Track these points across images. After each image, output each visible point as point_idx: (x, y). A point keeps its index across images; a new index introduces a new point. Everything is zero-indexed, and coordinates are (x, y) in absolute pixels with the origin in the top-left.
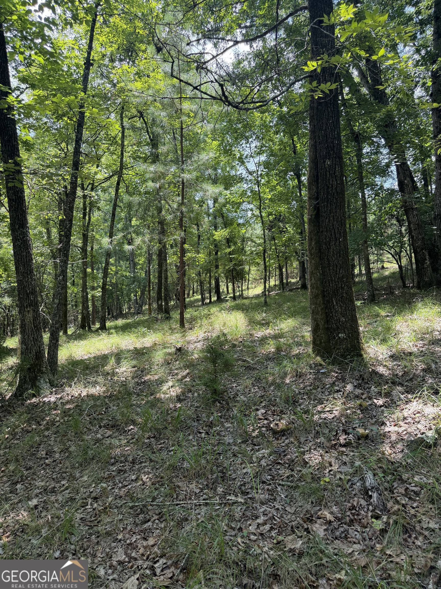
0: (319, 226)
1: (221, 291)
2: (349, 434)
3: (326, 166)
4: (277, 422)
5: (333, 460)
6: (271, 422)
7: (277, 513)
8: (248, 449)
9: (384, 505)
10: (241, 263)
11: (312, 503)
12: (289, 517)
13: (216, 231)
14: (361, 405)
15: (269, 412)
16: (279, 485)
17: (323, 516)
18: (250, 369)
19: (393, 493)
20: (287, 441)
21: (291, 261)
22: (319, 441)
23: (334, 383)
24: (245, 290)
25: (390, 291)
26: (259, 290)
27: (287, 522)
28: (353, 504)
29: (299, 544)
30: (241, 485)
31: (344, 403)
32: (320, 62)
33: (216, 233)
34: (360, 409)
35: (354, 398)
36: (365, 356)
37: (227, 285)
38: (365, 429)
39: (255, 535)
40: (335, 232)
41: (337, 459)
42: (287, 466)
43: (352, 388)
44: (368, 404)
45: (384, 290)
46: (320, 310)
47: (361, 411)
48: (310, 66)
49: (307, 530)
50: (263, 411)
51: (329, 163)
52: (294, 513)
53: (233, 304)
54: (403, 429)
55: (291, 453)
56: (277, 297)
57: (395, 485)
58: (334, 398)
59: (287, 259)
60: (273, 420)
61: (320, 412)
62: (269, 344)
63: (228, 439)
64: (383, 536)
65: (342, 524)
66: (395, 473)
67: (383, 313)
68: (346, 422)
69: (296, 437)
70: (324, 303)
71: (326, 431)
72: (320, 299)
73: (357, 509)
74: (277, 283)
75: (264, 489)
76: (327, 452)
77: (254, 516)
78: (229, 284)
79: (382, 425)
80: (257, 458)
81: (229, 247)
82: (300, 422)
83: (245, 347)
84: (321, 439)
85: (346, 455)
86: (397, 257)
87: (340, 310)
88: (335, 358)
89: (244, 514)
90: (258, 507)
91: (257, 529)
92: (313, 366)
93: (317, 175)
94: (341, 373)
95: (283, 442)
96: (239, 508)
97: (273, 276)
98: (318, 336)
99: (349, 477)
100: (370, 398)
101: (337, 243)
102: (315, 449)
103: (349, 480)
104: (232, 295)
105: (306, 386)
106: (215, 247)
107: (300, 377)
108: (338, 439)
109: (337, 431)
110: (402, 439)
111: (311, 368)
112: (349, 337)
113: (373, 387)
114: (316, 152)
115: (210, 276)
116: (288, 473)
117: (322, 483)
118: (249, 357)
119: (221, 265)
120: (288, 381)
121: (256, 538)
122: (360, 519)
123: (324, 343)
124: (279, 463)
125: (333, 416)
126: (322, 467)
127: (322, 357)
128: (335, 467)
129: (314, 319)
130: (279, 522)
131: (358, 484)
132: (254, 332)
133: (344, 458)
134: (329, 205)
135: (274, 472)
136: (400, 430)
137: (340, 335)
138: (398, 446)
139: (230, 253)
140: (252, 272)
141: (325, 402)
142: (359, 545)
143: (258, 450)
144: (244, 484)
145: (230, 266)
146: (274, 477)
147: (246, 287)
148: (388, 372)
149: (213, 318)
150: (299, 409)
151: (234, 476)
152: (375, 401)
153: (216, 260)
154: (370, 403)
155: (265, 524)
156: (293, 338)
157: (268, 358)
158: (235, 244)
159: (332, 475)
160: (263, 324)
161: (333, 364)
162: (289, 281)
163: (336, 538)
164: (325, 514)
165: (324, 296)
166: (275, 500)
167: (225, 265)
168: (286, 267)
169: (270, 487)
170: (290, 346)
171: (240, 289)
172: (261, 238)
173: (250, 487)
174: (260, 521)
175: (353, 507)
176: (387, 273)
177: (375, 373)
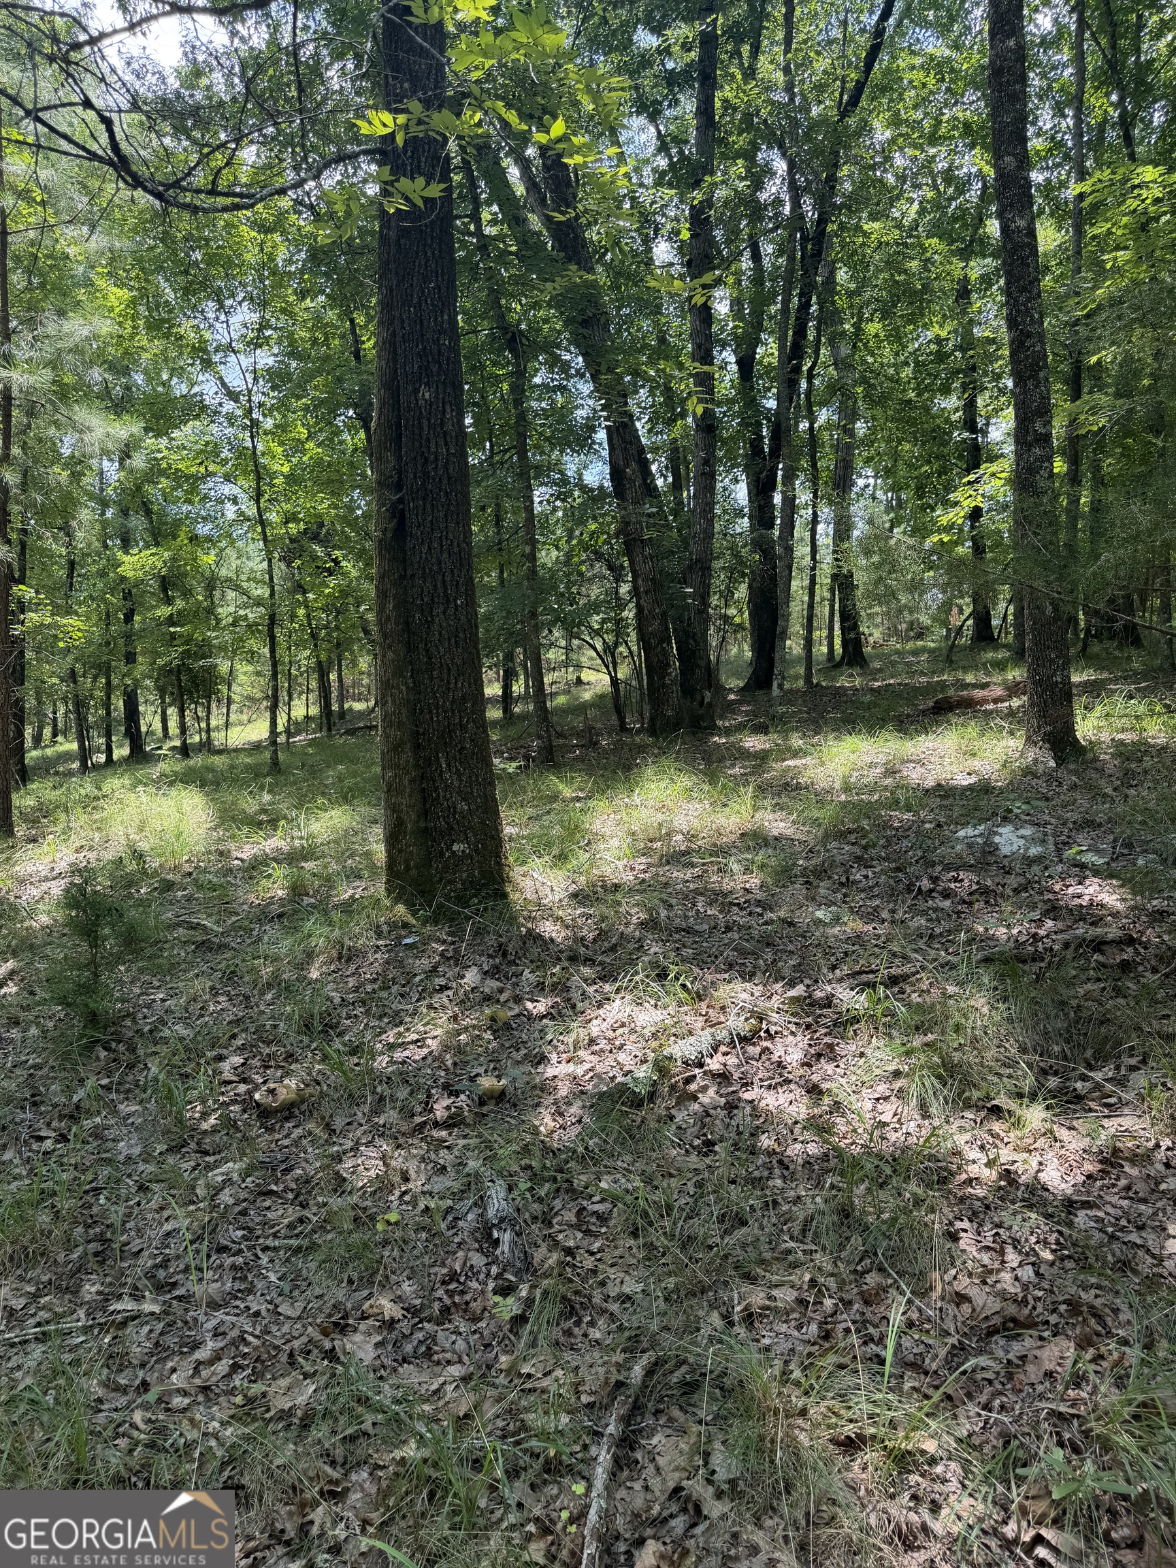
0: (404, 561)
1: (144, 729)
2: (456, 1094)
3: (421, 402)
4: (272, 1086)
5: (412, 1166)
6: (257, 1087)
7: (254, 1326)
8: (184, 1166)
9: (527, 1259)
10: (205, 651)
11: (350, 1282)
12: (286, 1329)
13: (126, 553)
14: (493, 1019)
15: (256, 1062)
16: (266, 1249)
17: (375, 1310)
18: (210, 950)
19: (550, 1225)
20: (297, 1132)
21: (352, 652)
22: (382, 1122)
23: (434, 970)
24: (218, 728)
25: (590, 739)
26: (259, 731)
27: (278, 1342)
28: (451, 1269)
29: (305, 1394)
30: (156, 1266)
31: (455, 1018)
32: (401, 119)
33: (127, 559)
34: (490, 1028)
35: (481, 1004)
36: (514, 896)
37: (164, 715)
38: (499, 1077)
39: (185, 1393)
40: (444, 581)
41: (423, 1160)
42: (290, 1196)
43: (479, 977)
44: (510, 1014)
45: (579, 735)
46: (406, 782)
47: (494, 1032)
48: (376, 122)
49: (331, 1355)
50: (237, 1060)
51: (427, 395)
52: (299, 1318)
53: (179, 767)
54: (587, 1066)
55: (306, 1161)
56: (310, 751)
57: (558, 1204)
58: (430, 1007)
59: (341, 646)
60: (265, 1082)
61: (392, 1047)
62: (270, 876)
63: (127, 1147)
64: (516, 1334)
65: (421, 1322)
66: (559, 1176)
67: (567, 792)
68: (455, 1064)
69: (323, 1118)
70: (417, 766)
71: (402, 1093)
72: (408, 755)
73: (462, 1279)
74: (314, 711)
75: (221, 1266)
76: (398, 1146)
77: (186, 1345)
78: (170, 711)
79: (539, 1063)
80: (208, 1186)
81: (169, 601)
82: (335, 1078)
83: (200, 887)
84: (390, 1116)
85: (448, 1148)
86: (609, 657)
87: (456, 783)
88: (440, 906)
89: (157, 1344)
90: (202, 1318)
91: (193, 1376)
92: (385, 928)
93: (399, 425)
94: (453, 943)
95: (286, 1137)
96: (146, 1329)
97: (300, 694)
98: (400, 851)
99: (450, 1203)
100: (518, 1000)
101: (451, 611)
102: (369, 1144)
103: (449, 1210)
104: (177, 743)
105: (362, 984)
106: (125, 599)
107: (349, 959)
108: (431, 1110)
109: (428, 1091)
110: (582, 1092)
111: (379, 935)
112: (476, 850)
113: (526, 972)
114: (395, 361)
115: (108, 683)
116: (292, 1213)
117: (380, 1227)
118: (209, 915)
119: (143, 654)
120: (314, 974)
121: (187, 1401)
122: (467, 1303)
123: (417, 867)
124: (272, 1193)
125: (425, 1051)
126: (383, 1186)
127: (409, 904)
128: (416, 1185)
129: (393, 808)
130: (256, 1348)
131: (470, 1217)
132: (232, 846)
133: (445, 1157)
134: (428, 507)
135: (254, 1217)
136: (579, 1071)
137: (455, 847)
138: (572, 1110)
139: (170, 621)
140: (242, 678)
141: (408, 1019)
142: (458, 1366)
143: (216, 1165)
144: (165, 1264)
145: (171, 657)
146: (251, 1230)
147: (222, 722)
148: (562, 934)
149: (109, 809)
150: (337, 1044)
151: (135, 1246)
152: (529, 1005)
153: (128, 637)
154: (517, 1011)
155: (217, 1358)
156: (340, 859)
157: (264, 915)
158: (187, 593)
159: (407, 1203)
160: (260, 823)
161: (436, 923)
162: (346, 706)
163: (405, 1360)
164: (381, 1307)
165: (417, 747)
166: (250, 1290)
167: (156, 654)
168: (340, 670)
169: (240, 1260)
170: (329, 882)
171: (203, 725)
172: (262, 582)
173: (182, 1267)
174: (202, 1354)
175: (453, 1277)
176: (587, 696)
177: (534, 937)
